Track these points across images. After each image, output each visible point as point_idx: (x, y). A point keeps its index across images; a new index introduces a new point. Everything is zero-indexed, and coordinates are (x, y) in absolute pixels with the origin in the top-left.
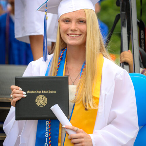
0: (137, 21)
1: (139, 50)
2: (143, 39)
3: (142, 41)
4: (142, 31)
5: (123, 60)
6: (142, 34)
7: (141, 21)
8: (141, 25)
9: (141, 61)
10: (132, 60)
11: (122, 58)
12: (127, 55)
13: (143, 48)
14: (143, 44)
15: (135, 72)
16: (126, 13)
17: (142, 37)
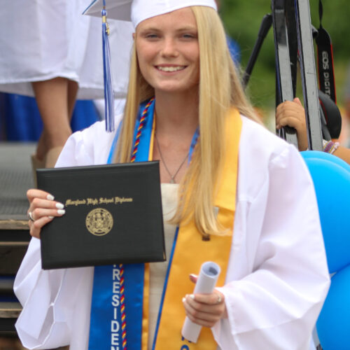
0: (313, 30)
1: (320, 98)
2: (326, 71)
3: (326, 75)
4: (324, 53)
5: (283, 121)
7: (321, 30)
8: (321, 38)
9: (325, 123)
10: (304, 120)
11: (281, 116)
12: (293, 110)
13: (329, 92)
14: (327, 84)
15: (311, 149)
16: (285, 11)
17: (326, 66)
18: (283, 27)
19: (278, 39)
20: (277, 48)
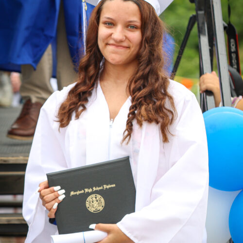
1: (229, 71)
2: (234, 52)
3: (234, 56)
4: (232, 41)
6: (233, 45)
7: (230, 25)
8: (229, 30)
9: (233, 87)
13: (236, 66)
14: (234, 61)
15: (224, 105)
16: (205, 12)
17: (233, 49)
18: (203, 24)
19: (200, 32)
20: (199, 37)
